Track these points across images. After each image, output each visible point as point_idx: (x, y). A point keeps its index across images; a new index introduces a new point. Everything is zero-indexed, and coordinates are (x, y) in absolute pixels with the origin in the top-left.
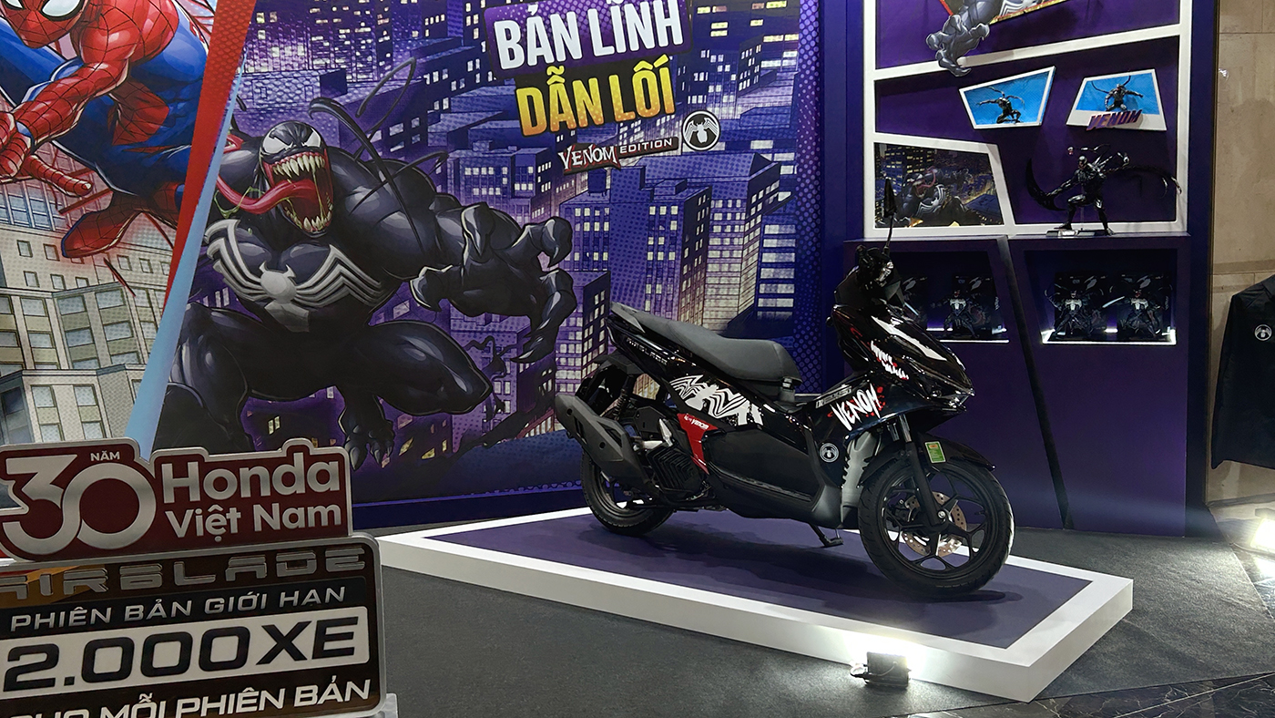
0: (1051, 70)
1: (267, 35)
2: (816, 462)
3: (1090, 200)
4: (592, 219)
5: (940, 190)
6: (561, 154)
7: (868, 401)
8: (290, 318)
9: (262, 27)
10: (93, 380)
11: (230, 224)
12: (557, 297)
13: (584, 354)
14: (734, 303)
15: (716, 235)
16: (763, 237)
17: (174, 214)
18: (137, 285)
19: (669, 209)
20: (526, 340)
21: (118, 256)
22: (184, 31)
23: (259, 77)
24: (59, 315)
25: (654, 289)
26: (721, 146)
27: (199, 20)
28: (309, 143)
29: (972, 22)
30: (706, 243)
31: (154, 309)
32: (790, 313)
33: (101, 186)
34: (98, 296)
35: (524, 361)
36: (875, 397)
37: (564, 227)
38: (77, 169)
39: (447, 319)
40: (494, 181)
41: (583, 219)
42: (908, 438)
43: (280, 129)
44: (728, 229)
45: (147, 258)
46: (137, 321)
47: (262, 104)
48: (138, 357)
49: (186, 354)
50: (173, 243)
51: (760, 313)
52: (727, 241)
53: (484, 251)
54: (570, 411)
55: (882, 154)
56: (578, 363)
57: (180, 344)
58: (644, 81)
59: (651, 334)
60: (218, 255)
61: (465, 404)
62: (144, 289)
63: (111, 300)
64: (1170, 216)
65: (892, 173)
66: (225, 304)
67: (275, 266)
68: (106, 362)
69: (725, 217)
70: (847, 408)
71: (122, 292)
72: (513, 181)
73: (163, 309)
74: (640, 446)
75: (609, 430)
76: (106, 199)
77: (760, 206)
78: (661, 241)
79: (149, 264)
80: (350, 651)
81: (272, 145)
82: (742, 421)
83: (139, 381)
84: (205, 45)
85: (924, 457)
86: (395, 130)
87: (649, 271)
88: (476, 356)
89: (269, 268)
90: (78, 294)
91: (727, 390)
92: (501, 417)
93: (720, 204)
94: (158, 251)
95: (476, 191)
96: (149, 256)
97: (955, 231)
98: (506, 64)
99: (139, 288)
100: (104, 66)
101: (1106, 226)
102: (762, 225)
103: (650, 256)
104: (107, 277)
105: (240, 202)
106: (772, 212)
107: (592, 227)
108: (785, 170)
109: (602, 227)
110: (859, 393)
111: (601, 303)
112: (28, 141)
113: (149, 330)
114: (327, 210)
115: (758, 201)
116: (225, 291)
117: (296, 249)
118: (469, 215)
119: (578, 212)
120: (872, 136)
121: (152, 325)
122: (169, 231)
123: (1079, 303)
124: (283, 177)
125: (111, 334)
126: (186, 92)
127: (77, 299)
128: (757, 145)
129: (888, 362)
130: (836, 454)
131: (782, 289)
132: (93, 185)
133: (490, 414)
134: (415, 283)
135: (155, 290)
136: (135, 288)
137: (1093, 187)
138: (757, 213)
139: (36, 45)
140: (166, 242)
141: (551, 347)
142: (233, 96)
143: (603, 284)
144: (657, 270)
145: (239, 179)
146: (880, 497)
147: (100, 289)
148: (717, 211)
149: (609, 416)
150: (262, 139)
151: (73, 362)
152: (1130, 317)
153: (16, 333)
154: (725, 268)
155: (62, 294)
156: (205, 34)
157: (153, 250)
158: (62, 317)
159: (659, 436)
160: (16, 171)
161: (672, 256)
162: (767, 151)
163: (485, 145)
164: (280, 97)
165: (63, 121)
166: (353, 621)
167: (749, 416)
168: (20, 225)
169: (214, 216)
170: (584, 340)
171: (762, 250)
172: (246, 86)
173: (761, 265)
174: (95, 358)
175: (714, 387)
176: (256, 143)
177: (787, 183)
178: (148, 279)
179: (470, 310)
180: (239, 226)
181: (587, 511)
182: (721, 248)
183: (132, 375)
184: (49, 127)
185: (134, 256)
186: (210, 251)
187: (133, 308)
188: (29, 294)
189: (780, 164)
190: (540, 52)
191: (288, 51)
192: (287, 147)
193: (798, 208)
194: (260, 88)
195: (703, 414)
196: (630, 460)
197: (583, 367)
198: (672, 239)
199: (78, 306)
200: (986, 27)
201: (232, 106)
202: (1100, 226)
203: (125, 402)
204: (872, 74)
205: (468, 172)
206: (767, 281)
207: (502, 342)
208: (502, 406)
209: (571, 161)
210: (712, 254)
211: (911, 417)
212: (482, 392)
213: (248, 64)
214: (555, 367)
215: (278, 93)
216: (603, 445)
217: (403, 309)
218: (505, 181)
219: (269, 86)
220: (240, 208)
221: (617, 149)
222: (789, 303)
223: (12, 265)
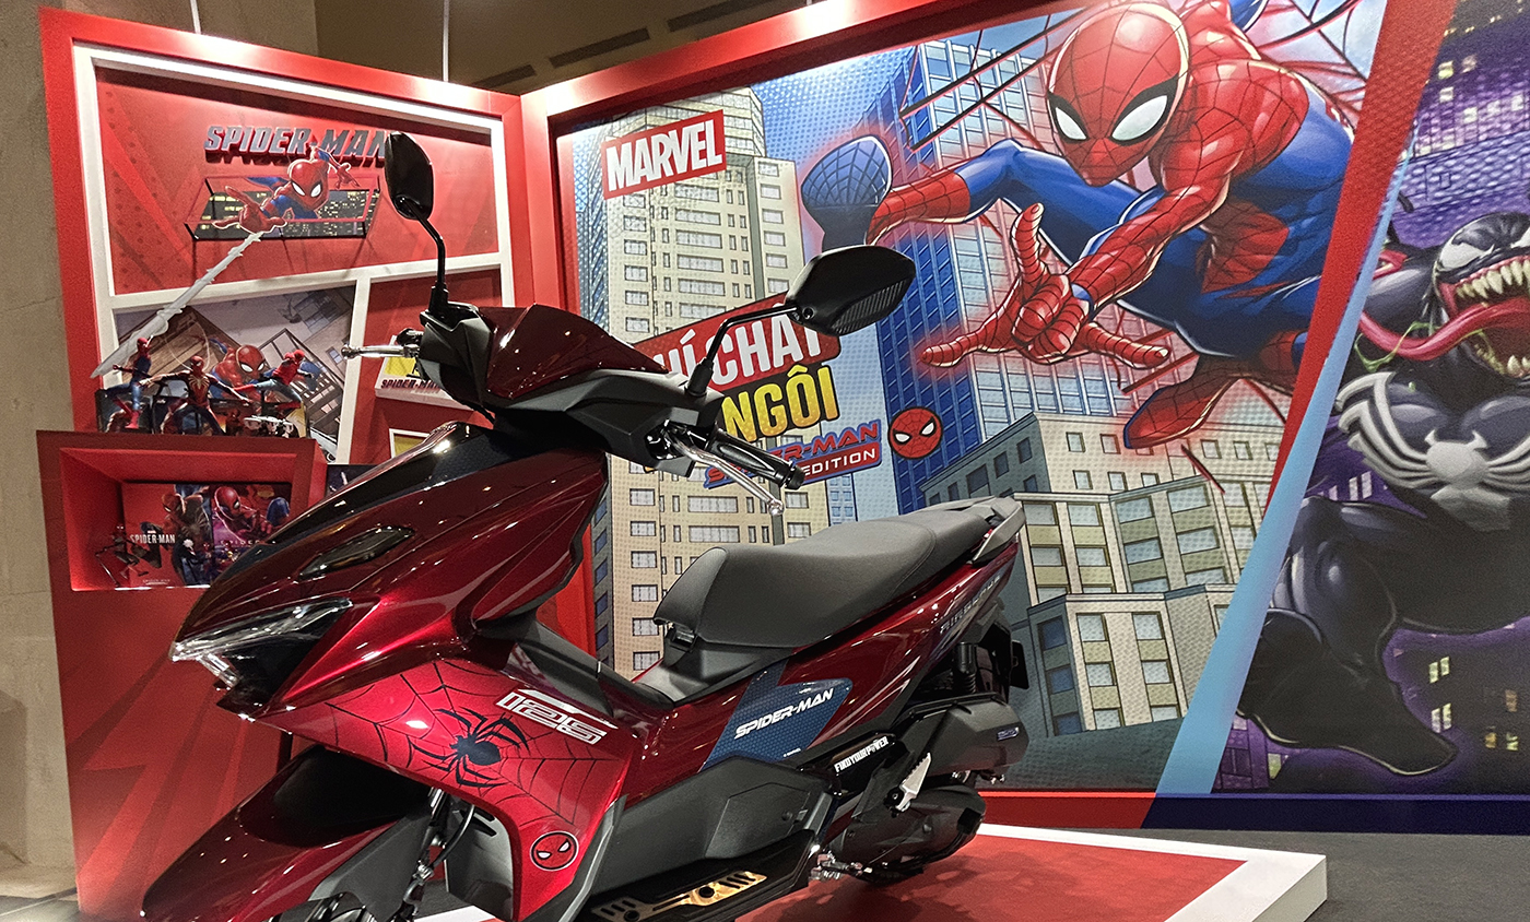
1: (1456, 94)
8: (1474, 507)
9: (1448, 82)
10: (1159, 607)
11: (1378, 380)
18: (1228, 478)
21: (1202, 441)
23: (1438, 158)
24: (1117, 524)
27: (1342, 97)
31: (1252, 509)
33: (1181, 350)
34: (1171, 495)
38: (1150, 332)
43: (1472, 230)
45: (1245, 439)
46: (1225, 526)
47: (1442, 198)
48: (1225, 575)
49: (1298, 571)
50: (1286, 416)
57: (1290, 553)
60: (1356, 426)
62: (1238, 482)
63: (1189, 500)
66: (1365, 496)
67: (1452, 434)
68: (1177, 582)
71: (1205, 489)
73: (1266, 507)
76: (1187, 368)
79: (1248, 448)
81: (1455, 256)
83: (1225, 606)
84: (1349, 131)
89: (1441, 437)
90: (1144, 494)
94: (1262, 429)
96: (1249, 437)
99: (1231, 482)
104: (1185, 469)
105: (1397, 345)
113: (1243, 538)
116: (1366, 477)
117: (1490, 405)
121: (1248, 531)
122: (1280, 400)
125: (1186, 545)
126: (1315, 203)
127: (1141, 502)
132: (1170, 350)
135: (1254, 483)
136: (1224, 481)
140: (1274, 415)
142: (1393, 194)
145: (1395, 314)
147: (1173, 487)
150: (1438, 249)
151: (1133, 583)
153: (1060, 548)
155: (1121, 497)
156: (1351, 116)
157: (1255, 428)
158: (1120, 526)
160: (1068, 346)
164: (1474, 180)
165: (1135, 271)
168: (1071, 413)
169: (1353, 370)
172: (1414, 176)
174: (1163, 578)
176: (1428, 255)
178: (1247, 468)
183: (1214, 599)
184: (1114, 284)
185: (1225, 440)
186: (1343, 422)
187: (1221, 509)
188: (1079, 498)
191: (1493, 109)
192: (1483, 254)
194: (1440, 174)
199: (1142, 510)
201: (1390, 208)
203: (1202, 634)
213: (1419, 142)
219: (1456, 169)
220: (1397, 355)
223: (1059, 464)
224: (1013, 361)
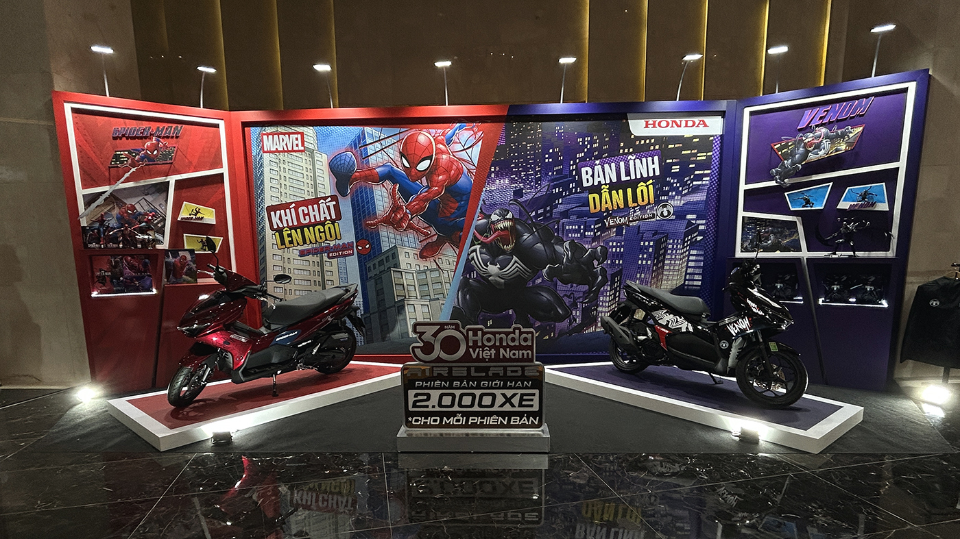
0: (831, 184)
1: (495, 176)
2: (718, 349)
3: (847, 242)
4: (616, 247)
5: (772, 237)
6: (605, 221)
7: (744, 324)
8: (497, 282)
9: (493, 172)
10: (428, 303)
11: (478, 247)
12: (600, 278)
13: (610, 301)
14: (675, 282)
15: (668, 254)
16: (689, 255)
17: (458, 243)
19: (649, 243)
20: (586, 295)
21: (438, 258)
22: (465, 174)
23: (491, 191)
25: (640, 276)
26: (673, 217)
27: (471, 170)
28: (508, 217)
29: (793, 164)
30: (664, 257)
31: (450, 279)
32: (699, 288)
33: (434, 233)
34: (431, 273)
35: (585, 303)
36: (747, 322)
37: (605, 250)
38: (426, 227)
39: (556, 285)
40: (577, 231)
41: (613, 247)
42: (761, 340)
43: (497, 211)
44: (674, 252)
46: (444, 283)
47: (492, 202)
48: (444, 296)
49: (460, 295)
50: (457, 254)
51: (686, 287)
52: (673, 257)
53: (572, 259)
54: (607, 323)
55: (746, 221)
56: (607, 305)
57: (458, 291)
58: (642, 191)
59: (643, 293)
60: (473, 258)
61: (561, 319)
62: (447, 271)
63: (435, 274)
64: (887, 249)
65: (749, 229)
66: (475, 278)
67: (493, 263)
68: (433, 297)
69: (673, 247)
70: (734, 326)
71: (439, 272)
72: (585, 231)
73: (453, 278)
74: (637, 339)
75: (624, 331)
76: (435, 238)
77: (689, 242)
78: (645, 256)
79: (449, 262)
80: (532, 406)
81: (494, 217)
82: (684, 330)
83: (444, 305)
84: (472, 179)
85: (768, 348)
86: (540, 212)
87: (639, 268)
88: (566, 300)
89: (490, 264)
90: (424, 272)
91: (677, 317)
92: (574, 324)
93: (671, 241)
94: (452, 257)
95: (570, 235)
96: (449, 259)
97: (778, 254)
98: (585, 184)
100: (436, 188)
101: (854, 253)
102: (689, 251)
103: (640, 262)
104: (435, 266)
105: (482, 239)
106: (694, 245)
107: (616, 250)
108: (701, 228)
109: (620, 250)
110: (740, 320)
111: (618, 281)
112: (410, 216)
113: (448, 286)
114: (513, 242)
115: (688, 240)
116: (475, 273)
117: (501, 257)
118: (567, 244)
119: (611, 244)
120: (741, 214)
121: (449, 284)
122: (456, 250)
123: (838, 287)
124: (496, 230)
125: (435, 287)
126: (464, 197)
127: (424, 274)
128: (689, 217)
129: (754, 308)
130: (727, 345)
131: (696, 277)
132: (431, 232)
133: (571, 323)
134: (544, 271)
135: (450, 271)
136: (444, 270)
137: (849, 236)
138: (687, 245)
139: (414, 181)
140: (455, 254)
141: (597, 298)
142: (481, 199)
143: (619, 273)
144: (642, 268)
145: (482, 230)
146: (746, 364)
147: (432, 270)
148: (670, 244)
149: (623, 325)
150: (490, 215)
151: (422, 297)
152: (864, 293)
153: (403, 285)
154: (672, 268)
155: (419, 272)
156: (473, 175)
157: (450, 257)
158: (418, 280)
159: (646, 334)
160: (405, 227)
161: (649, 262)
162: (693, 219)
163: (575, 217)
164: (498, 199)
165: (422, 209)
166: (534, 395)
167: (687, 328)
168: (406, 247)
169: (472, 244)
170: (610, 295)
171: (689, 261)
172: (486, 195)
173: (688, 267)
174: (429, 296)
175: (672, 315)
176: (489, 217)
177: (701, 233)
178: (448, 267)
179: (565, 282)
180: (480, 248)
181: (611, 363)
182: (671, 259)
183: (441, 302)
184: (417, 211)
185: (444, 259)
186: (470, 257)
187: (443, 278)
188: (408, 271)
189: (699, 225)
190: (599, 179)
191: (502, 181)
192: (500, 219)
193: (706, 243)
194: (491, 196)
195: (666, 327)
196: (633, 343)
197: (609, 306)
198: (650, 255)
199: (424, 276)
200: (800, 166)
201: (481, 202)
202: (852, 253)
203: (438, 311)
204: (743, 187)
205: (567, 228)
206: (690, 274)
207: (576, 295)
208: (576, 320)
209: (609, 223)
210: (666, 262)
211: (762, 331)
212: (568, 315)
213: (487, 187)
214: (598, 306)
215: (497, 197)
216: (621, 337)
217: (539, 281)
218: (582, 231)
219: (495, 195)
220: (482, 241)
221: (629, 218)
222: (699, 283)
223: (403, 260)
224: (391, 229)
